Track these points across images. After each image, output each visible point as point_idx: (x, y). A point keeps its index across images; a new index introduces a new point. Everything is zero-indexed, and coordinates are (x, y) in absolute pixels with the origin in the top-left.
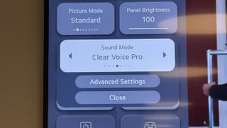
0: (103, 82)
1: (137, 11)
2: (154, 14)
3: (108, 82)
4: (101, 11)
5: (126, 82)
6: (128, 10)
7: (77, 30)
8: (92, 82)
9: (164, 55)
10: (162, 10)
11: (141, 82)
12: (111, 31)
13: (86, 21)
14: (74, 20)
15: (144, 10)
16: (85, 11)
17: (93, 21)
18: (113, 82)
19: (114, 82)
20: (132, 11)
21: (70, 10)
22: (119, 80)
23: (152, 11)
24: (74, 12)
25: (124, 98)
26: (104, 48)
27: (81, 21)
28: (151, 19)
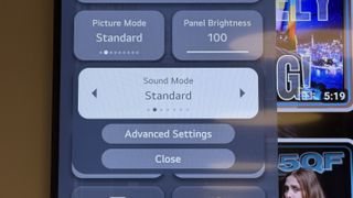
0: (146, 135)
1: (200, 24)
2: (226, 30)
3: (154, 135)
4: (144, 24)
5: (181, 135)
6: (186, 22)
7: (106, 52)
8: (128, 133)
9: (242, 93)
10: (239, 24)
11: (205, 136)
12: (158, 54)
13: (120, 39)
14: (101, 38)
15: (211, 23)
16: (119, 24)
17: (130, 39)
18: (161, 134)
19: (163, 135)
20: (192, 24)
21: (94, 22)
22: (171, 132)
23: (223, 24)
24: (101, 24)
25: (178, 160)
26: (147, 81)
27: (112, 39)
28: (222, 37)
